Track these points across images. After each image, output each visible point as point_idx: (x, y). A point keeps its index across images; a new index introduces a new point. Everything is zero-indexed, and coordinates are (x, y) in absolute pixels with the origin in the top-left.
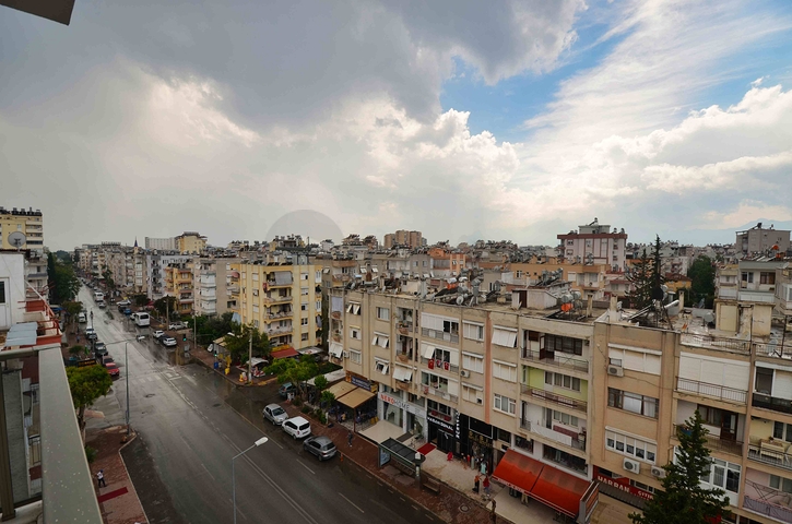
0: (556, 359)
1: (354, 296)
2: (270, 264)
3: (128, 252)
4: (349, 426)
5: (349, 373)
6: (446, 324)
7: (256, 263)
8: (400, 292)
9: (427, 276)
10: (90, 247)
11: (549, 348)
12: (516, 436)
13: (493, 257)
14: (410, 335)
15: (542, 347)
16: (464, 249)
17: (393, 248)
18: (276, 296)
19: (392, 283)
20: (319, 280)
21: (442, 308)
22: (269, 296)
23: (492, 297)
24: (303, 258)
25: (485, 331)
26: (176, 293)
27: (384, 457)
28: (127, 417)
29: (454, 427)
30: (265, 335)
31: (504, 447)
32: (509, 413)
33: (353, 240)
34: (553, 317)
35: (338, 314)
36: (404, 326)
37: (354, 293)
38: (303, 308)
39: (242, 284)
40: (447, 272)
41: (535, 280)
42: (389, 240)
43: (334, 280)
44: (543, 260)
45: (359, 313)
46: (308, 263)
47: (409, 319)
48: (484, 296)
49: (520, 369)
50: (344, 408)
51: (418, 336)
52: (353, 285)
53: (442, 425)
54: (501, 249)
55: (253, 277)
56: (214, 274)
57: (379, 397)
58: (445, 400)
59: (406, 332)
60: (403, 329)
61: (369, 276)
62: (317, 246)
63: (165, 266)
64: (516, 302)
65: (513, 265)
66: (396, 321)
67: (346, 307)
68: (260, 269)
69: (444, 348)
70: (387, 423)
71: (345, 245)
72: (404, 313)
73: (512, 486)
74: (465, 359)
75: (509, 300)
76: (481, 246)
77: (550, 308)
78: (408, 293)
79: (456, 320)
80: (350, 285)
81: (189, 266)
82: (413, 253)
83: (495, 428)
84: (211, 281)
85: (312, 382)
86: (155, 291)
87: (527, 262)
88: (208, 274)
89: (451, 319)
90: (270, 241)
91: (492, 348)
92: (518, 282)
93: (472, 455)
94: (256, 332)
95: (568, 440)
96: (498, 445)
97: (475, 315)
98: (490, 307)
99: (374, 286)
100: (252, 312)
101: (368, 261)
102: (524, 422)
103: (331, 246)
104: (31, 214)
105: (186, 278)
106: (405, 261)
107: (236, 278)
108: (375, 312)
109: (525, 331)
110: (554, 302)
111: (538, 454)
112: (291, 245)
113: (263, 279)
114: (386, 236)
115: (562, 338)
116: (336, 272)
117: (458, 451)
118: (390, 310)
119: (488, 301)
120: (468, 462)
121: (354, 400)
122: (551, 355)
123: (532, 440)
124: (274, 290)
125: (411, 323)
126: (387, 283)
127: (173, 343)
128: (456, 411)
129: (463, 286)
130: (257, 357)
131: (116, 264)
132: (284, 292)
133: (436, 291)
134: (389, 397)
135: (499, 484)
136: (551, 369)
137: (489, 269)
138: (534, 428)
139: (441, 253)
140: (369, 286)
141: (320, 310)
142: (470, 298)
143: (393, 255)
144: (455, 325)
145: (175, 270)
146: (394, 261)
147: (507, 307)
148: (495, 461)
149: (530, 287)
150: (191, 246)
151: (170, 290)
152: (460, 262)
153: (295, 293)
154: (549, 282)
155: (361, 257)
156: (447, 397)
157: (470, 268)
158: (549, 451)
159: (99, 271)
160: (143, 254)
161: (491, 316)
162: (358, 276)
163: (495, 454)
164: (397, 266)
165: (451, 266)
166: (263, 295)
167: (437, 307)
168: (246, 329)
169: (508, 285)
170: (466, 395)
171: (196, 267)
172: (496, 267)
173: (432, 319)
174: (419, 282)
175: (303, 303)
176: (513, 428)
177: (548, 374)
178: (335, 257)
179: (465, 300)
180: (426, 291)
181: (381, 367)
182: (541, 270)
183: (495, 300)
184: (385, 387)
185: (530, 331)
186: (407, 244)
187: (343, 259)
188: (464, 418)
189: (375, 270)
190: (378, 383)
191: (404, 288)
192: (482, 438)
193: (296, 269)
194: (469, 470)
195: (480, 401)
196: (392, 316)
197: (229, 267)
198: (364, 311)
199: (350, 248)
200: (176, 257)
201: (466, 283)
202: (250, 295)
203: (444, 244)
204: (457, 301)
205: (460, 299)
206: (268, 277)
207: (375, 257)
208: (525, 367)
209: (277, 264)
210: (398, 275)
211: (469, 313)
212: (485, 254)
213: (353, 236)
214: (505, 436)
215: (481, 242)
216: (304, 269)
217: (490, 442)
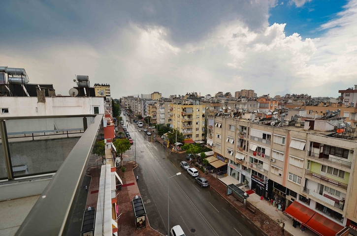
0: (330, 159)
1: (219, 119)
2: (184, 104)
3: (136, 99)
4: (214, 175)
5: (215, 153)
6: (264, 135)
7: (179, 104)
8: (241, 118)
9: (255, 111)
10: (125, 98)
11: (326, 153)
12: (300, 196)
13: (295, 103)
14: (245, 139)
15: (322, 152)
16: (278, 98)
17: (239, 98)
18: (186, 118)
19: (237, 114)
20: (204, 112)
21: (262, 127)
22: (184, 118)
23: (292, 123)
24: (198, 102)
25: (286, 140)
26: (151, 115)
27: (229, 192)
28: (135, 159)
29: (265, 185)
30: (182, 134)
31: (292, 199)
32: (297, 183)
33: (220, 95)
34: (331, 136)
35: (211, 127)
36: (242, 134)
37: (219, 118)
38: (197, 123)
39: (174, 112)
40: (267, 110)
41: (321, 115)
42: (237, 94)
43: (210, 112)
44: (327, 104)
45: (221, 127)
46: (200, 104)
47: (245, 131)
48: (287, 123)
49: (306, 162)
50: (212, 167)
51: (249, 140)
52: (219, 114)
53: (259, 183)
54: (300, 98)
55: (178, 110)
56: (164, 108)
57: (228, 165)
58: (261, 172)
59: (243, 137)
60: (241, 136)
61: (226, 111)
62: (204, 97)
63: (147, 105)
64: (307, 126)
65: (307, 107)
66: (238, 132)
67: (215, 124)
68: (180, 106)
69: (262, 147)
70: (232, 177)
71: (216, 97)
72: (242, 128)
74: (273, 153)
75: (302, 125)
76: (288, 97)
77: (330, 131)
78: (245, 119)
79: (270, 133)
80: (217, 114)
81: (155, 105)
82: (249, 100)
83: (288, 190)
84: (162, 111)
85: (199, 154)
86: (144, 114)
87: (316, 105)
88: (162, 108)
89: (267, 133)
90: (184, 95)
91: (290, 150)
92: (310, 116)
93: (274, 199)
94: (178, 131)
95: (333, 203)
96: (289, 198)
97: (281, 132)
98: (290, 128)
99: (228, 115)
100: (177, 124)
101: (226, 104)
102: (305, 189)
103: (210, 97)
104: (107, 86)
105: (154, 110)
106: (244, 104)
107: (172, 110)
108: (228, 127)
109: (311, 143)
110: (332, 128)
111: (312, 206)
112: (193, 97)
113: (181, 111)
114: (236, 93)
115: (335, 148)
116: (212, 109)
117: (266, 196)
118: (236, 126)
119: (289, 125)
120: (271, 202)
121: (217, 164)
122: (327, 157)
123: (310, 199)
124: (185, 115)
125: (246, 133)
126: (235, 114)
127: (150, 134)
128: (266, 178)
129: (275, 117)
130: (179, 142)
131: (132, 104)
132: (189, 116)
133: (260, 118)
134: (233, 166)
135: (288, 216)
136: (325, 164)
137: (292, 108)
138: (311, 193)
139: (264, 100)
140: (226, 115)
141: (204, 125)
142: (278, 123)
143: (239, 101)
144: (269, 136)
145: (151, 106)
146: (239, 104)
147: (301, 129)
148: (287, 205)
149: (316, 119)
150: (156, 97)
151: (149, 114)
152: (275, 105)
153: (194, 117)
154: (331, 117)
155: (223, 102)
156: (263, 171)
157: (280, 108)
158: (319, 206)
159: (127, 106)
160: (140, 100)
161: (291, 133)
162: (221, 110)
163: (287, 202)
164: (241, 106)
165: (269, 107)
166: (181, 117)
167: (260, 126)
168: (175, 131)
169: (303, 117)
170: (273, 171)
171: (157, 105)
172: (296, 108)
173: (257, 132)
174: (251, 114)
175: (197, 121)
176: (299, 191)
177: (323, 167)
178: (211, 102)
179: (276, 124)
180: (254, 118)
181: (230, 152)
182: (325, 110)
183: (294, 125)
184: (232, 161)
185: (314, 143)
186: (247, 96)
187: (214, 103)
188: (270, 182)
189: (229, 108)
190: (228, 159)
191: (243, 117)
192: (280, 193)
193: (194, 107)
194: (271, 206)
195: (280, 175)
196: (236, 129)
197: (169, 105)
198: (223, 126)
199: (218, 98)
200: (151, 101)
201: (277, 115)
202: (176, 117)
203: (266, 96)
204: (271, 124)
205: (273, 123)
206: (183, 110)
207: (230, 102)
208: (309, 161)
209: (187, 104)
210: (241, 111)
211: (277, 131)
212: (290, 101)
213: (220, 93)
214: (294, 194)
215: (289, 95)
216: (198, 106)
217: (285, 195)
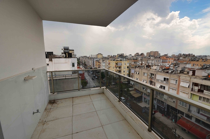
0: (204, 93)
1: (137, 69)
2: (117, 61)
3: (88, 58)
4: (135, 102)
5: (135, 89)
6: (165, 79)
7: (113, 60)
8: (151, 69)
9: (159, 65)
10: (82, 57)
11: (202, 89)
12: (186, 114)
13: (184, 59)
14: (153, 81)
15: (199, 88)
16: (173, 56)
17: (149, 56)
18: (118, 69)
19: (148, 66)
20: (128, 65)
21: (164, 74)
22: (116, 68)
23: (182, 72)
24: (125, 59)
25: (178, 82)
26: (97, 67)
27: (143, 111)
29: (165, 108)
30: (115, 77)
31: (181, 116)
32: (184, 107)
33: (137, 54)
34: (205, 79)
35: (133, 74)
36: (151, 78)
37: (137, 68)
38: (124, 72)
39: (110, 65)
40: (167, 64)
41: (200, 67)
42: (148, 54)
43: (132, 65)
44: (204, 60)
45: (138, 74)
46: (126, 61)
47: (153, 76)
48: (179, 72)
49: (190, 95)
51: (155, 81)
52: (137, 66)
53: (161, 106)
54: (188, 57)
55: (113, 64)
56: (105, 63)
57: (143, 96)
58: (163, 100)
59: (152, 80)
60: (151, 79)
61: (142, 64)
62: (127, 56)
63: (95, 61)
64: (191, 73)
65: (192, 62)
66: (149, 77)
67: (135, 72)
68: (114, 62)
69: (163, 85)
70: (145, 103)
71: (135, 56)
72: (151, 75)
73: (183, 127)
74: (170, 89)
75: (188, 73)
76: (180, 55)
77: (205, 77)
78: (153, 69)
79: (168, 78)
80: (136, 66)
81: (100, 61)
82: (155, 58)
83: (179, 111)
85: (126, 89)
86: (93, 66)
87: (198, 61)
88: (104, 63)
89: (166, 77)
90: (116, 55)
91: (180, 87)
92: (193, 67)
93: (170, 116)
94: (113, 77)
95: (206, 118)
96: (179, 115)
97: (175, 77)
98: (181, 75)
99: (143, 67)
101: (142, 60)
102: (189, 110)
103: (131, 56)
104: (72, 50)
105: (99, 64)
106: (153, 60)
107: (109, 64)
108: (143, 74)
109: (193, 83)
110: (207, 75)
111: (193, 120)
112: (121, 56)
113: (115, 64)
114: (147, 53)
115: (207, 86)
116: (133, 63)
118: (147, 73)
119: (180, 73)
120: (169, 118)
121: (136, 95)
122: (202, 91)
123: (192, 116)
124: (117, 67)
125: (153, 78)
126: (147, 66)
127: (97, 77)
128: (166, 103)
129: (171, 68)
130: (113, 82)
131: (86, 60)
132: (120, 67)
133: (162, 69)
134: (146, 97)
135: (178, 126)
136: (201, 95)
137: (182, 63)
138: (192, 112)
139: (165, 58)
140: (141, 67)
141: (128, 73)
142: (173, 71)
143: (149, 59)
144: (167, 79)
145: (97, 62)
146: (149, 60)
147: (187, 75)
148: (178, 119)
149: (197, 69)
150: (100, 56)
151: (96, 66)
152: (172, 61)
153: (122, 68)
154: (206, 68)
155: (139, 59)
157: (175, 63)
158: (198, 120)
159: (83, 62)
160: (91, 58)
161: (181, 77)
162: (138, 64)
164: (150, 62)
165: (168, 62)
167: (162, 73)
168: (111, 76)
169: (189, 68)
170: (170, 99)
171: (101, 61)
172: (185, 62)
173: (160, 77)
174: (157, 66)
175: (124, 70)
176: (185, 111)
177: (200, 98)
178: (132, 59)
179: (172, 72)
180: (158, 69)
181: (144, 88)
182: (203, 63)
183: (183, 73)
184: (145, 94)
185: (195, 83)
186: (154, 55)
187: (134, 60)
188: (168, 106)
189: (143, 63)
190: (143, 92)
191: (152, 68)
192: (174, 112)
193: (122, 62)
195: (174, 102)
196: (148, 75)
197: (108, 61)
198: (140, 73)
199: (136, 56)
200: (97, 59)
201: (173, 67)
202: (112, 68)
203: (166, 55)
204: (169, 72)
205: (170, 71)
206: (116, 64)
207: (143, 59)
208: (192, 94)
209: (118, 61)
210: (150, 64)
211: (173, 76)
212: (181, 58)
213: (137, 53)
214: (182, 113)
215: (180, 54)
216: (125, 62)
217: (177, 114)
